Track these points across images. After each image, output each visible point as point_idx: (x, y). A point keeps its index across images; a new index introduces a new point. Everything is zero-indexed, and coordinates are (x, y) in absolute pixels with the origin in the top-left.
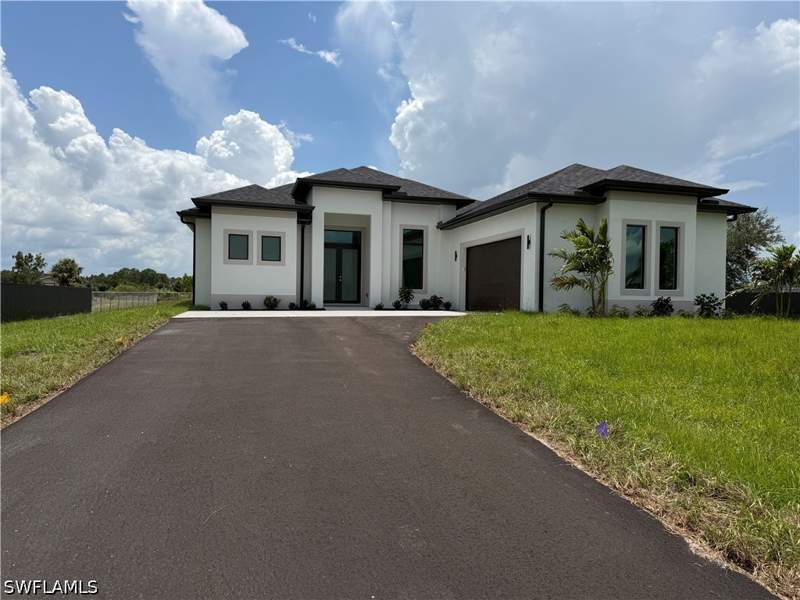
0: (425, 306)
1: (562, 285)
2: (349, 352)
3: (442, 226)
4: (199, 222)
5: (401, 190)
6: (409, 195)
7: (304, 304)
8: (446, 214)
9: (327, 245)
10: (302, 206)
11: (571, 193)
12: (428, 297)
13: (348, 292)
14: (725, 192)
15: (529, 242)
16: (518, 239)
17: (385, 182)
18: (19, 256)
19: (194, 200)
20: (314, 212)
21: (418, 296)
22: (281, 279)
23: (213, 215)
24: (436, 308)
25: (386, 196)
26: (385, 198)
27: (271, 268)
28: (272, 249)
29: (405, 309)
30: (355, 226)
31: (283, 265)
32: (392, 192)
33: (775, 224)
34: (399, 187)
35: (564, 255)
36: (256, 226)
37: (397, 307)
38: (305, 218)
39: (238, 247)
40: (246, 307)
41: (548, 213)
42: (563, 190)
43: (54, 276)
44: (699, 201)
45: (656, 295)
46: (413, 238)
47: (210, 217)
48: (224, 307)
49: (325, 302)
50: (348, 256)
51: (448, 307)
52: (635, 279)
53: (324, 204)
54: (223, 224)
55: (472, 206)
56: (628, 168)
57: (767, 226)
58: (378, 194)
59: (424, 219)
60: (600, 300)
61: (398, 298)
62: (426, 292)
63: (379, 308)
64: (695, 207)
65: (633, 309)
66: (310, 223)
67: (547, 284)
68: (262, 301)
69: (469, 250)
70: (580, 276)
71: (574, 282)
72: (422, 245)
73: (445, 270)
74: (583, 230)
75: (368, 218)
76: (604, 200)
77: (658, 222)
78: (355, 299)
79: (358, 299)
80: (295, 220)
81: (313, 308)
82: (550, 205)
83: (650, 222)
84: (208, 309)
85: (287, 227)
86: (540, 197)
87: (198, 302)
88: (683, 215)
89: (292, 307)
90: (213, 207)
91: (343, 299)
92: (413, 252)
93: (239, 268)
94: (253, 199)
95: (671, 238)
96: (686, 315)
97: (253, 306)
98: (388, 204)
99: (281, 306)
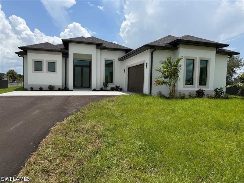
0: (113, 89)
1: (159, 83)
3: (120, 59)
5: (103, 45)
6: (107, 47)
7: (66, 89)
8: (121, 54)
11: (164, 45)
12: (114, 86)
14: (228, 45)
15: (147, 66)
16: (144, 64)
17: (97, 42)
20: (69, 53)
21: (110, 85)
22: (56, 79)
24: (117, 90)
25: (98, 47)
26: (97, 48)
27: (52, 74)
28: (52, 67)
29: (105, 91)
31: (56, 73)
32: (100, 46)
34: (103, 44)
35: (160, 71)
36: (45, 58)
37: (102, 90)
38: (65, 55)
39: (38, 66)
40: (41, 89)
41: (153, 53)
42: (161, 44)
43: (8, 75)
44: (217, 50)
45: (198, 88)
46: (109, 65)
47: (27, 54)
48: (32, 89)
49: (74, 87)
51: (121, 90)
52: (189, 81)
53: (73, 50)
54: (32, 57)
55: (132, 51)
56: (188, 36)
58: (95, 46)
59: (114, 57)
60: (173, 91)
61: (102, 86)
62: (114, 84)
63: (95, 90)
64: (214, 52)
65: (187, 94)
66: (68, 57)
67: (153, 83)
68: (48, 87)
69: (129, 68)
70: (166, 80)
71: (164, 82)
72: (113, 66)
73: (120, 76)
75: (91, 56)
76: (177, 48)
77: (199, 58)
79: (88, 87)
80: (61, 56)
81: (68, 90)
82: (155, 50)
83: (196, 58)
84: (26, 90)
85: (58, 59)
86: (152, 48)
88: (210, 55)
89: (59, 90)
90: (28, 51)
91: (84, 86)
93: (38, 74)
94: (47, 48)
95: (205, 65)
96: (210, 97)
97: (43, 89)
98: (99, 50)
99: (54, 89)
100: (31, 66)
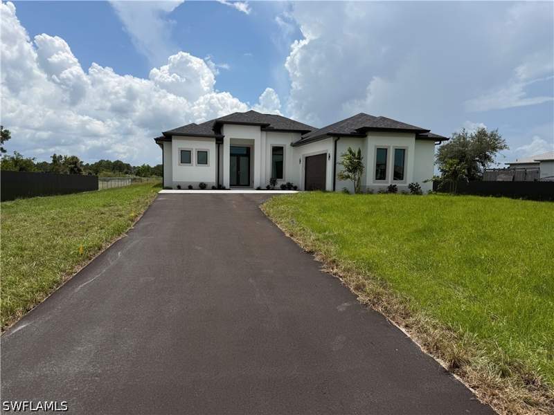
0: (283, 188)
1: (343, 178)
2: (235, 206)
3: (293, 145)
4: (165, 144)
5: (271, 126)
6: (275, 128)
7: (220, 187)
8: (296, 138)
9: (231, 155)
10: (219, 135)
11: (349, 133)
12: (285, 183)
13: (243, 180)
14: (428, 131)
15: (329, 156)
16: (326, 154)
17: (262, 122)
18: (54, 157)
19: (163, 133)
20: (224, 138)
21: (280, 183)
22: (207, 173)
23: (173, 141)
24: (289, 189)
26: (262, 130)
27: (202, 168)
28: (203, 158)
29: (273, 189)
30: (247, 144)
31: (209, 166)
32: (266, 125)
33: (502, 139)
34: (269, 124)
35: (343, 164)
36: (195, 146)
37: (268, 188)
38: (220, 141)
39: (185, 157)
40: (190, 188)
41: (338, 142)
42: (347, 131)
44: (416, 136)
45: (392, 182)
46: (278, 151)
47: (171, 141)
48: (179, 188)
49: (230, 185)
50: (243, 160)
51: (295, 188)
52: (381, 174)
53: (230, 134)
54: (178, 145)
55: (309, 133)
57: (497, 140)
58: (259, 128)
59: (284, 141)
60: (358, 186)
61: (269, 183)
62: (284, 181)
63: (259, 189)
64: (414, 139)
65: (377, 190)
66: (223, 143)
67: (337, 177)
68: (198, 184)
69: (307, 158)
70: (350, 174)
71: (348, 177)
72: (282, 155)
73: (294, 169)
74: (351, 152)
75: (254, 140)
76: (366, 136)
77: (393, 147)
78: (247, 183)
79: (248, 184)
80: (214, 143)
81: (224, 189)
82: (339, 139)
83: (389, 147)
84: (171, 189)
85: (210, 146)
86: (334, 134)
87: (165, 185)
88: (409, 143)
89: (214, 188)
90: (173, 137)
91: (242, 184)
92: (278, 158)
93: (186, 167)
94: (193, 132)
95: (401, 154)
96: (404, 193)
97: (194, 188)
98: (264, 133)
99: (207, 187)
100: (176, 157)
